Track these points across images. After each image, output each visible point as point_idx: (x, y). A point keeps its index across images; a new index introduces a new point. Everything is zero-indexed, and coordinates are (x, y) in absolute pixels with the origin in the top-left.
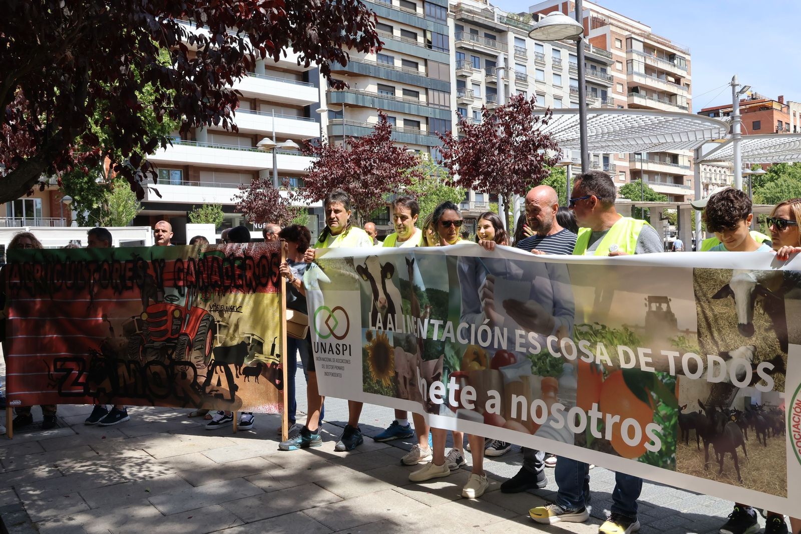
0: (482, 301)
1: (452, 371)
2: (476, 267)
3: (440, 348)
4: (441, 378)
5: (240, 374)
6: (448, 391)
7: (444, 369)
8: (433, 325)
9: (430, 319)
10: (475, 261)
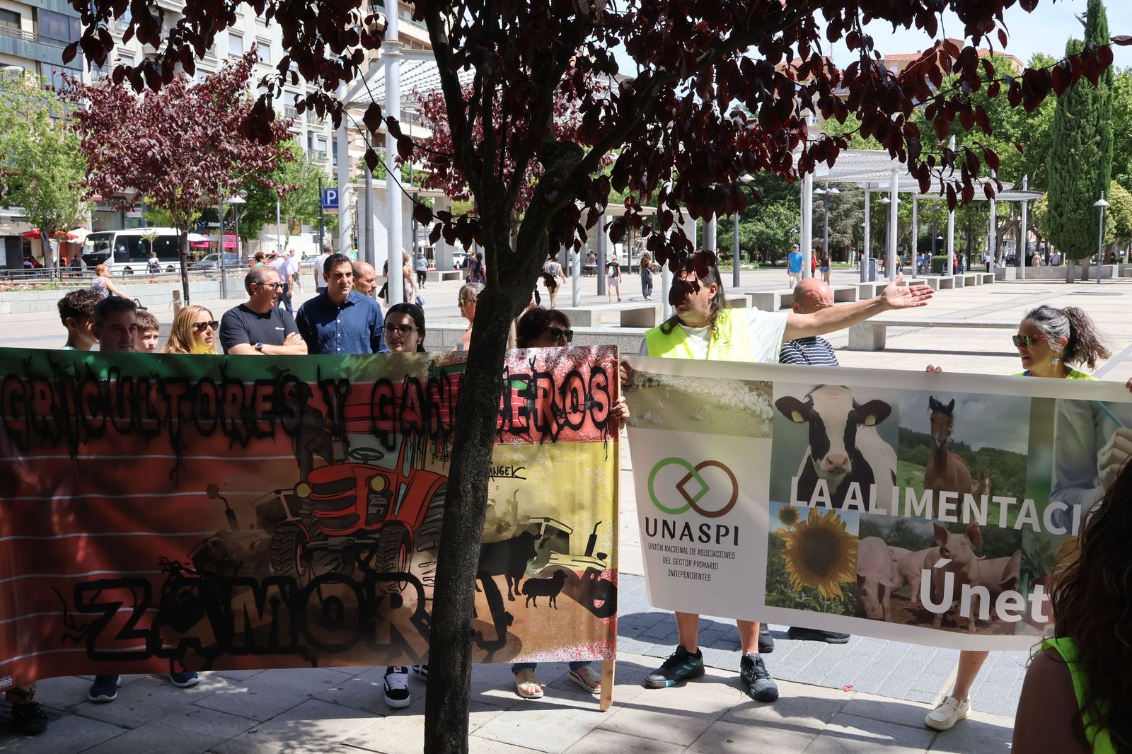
0: (1103, 467)
1: (1037, 576)
2: (1095, 416)
3: (1013, 540)
4: (1017, 586)
5: (518, 593)
6: (1029, 605)
7: (1022, 572)
8: (998, 505)
9: (992, 495)
10: (1091, 407)
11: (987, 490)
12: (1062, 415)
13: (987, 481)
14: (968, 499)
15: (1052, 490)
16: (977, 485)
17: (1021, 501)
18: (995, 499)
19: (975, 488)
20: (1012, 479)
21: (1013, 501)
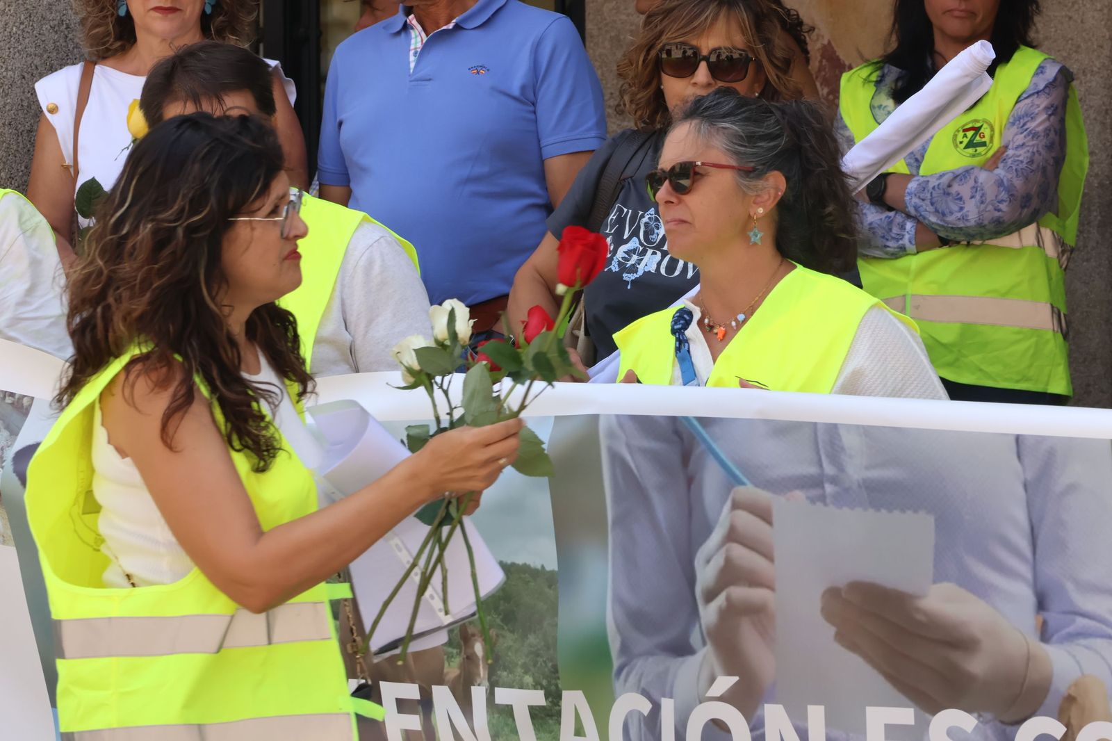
0: (709, 596)
2: (685, 459)
8: (508, 711)
9: (493, 685)
10: (677, 433)
11: (483, 672)
12: (615, 458)
13: (478, 648)
14: (442, 696)
15: (616, 663)
16: (457, 661)
17: (554, 697)
18: (503, 696)
19: (452, 670)
20: (532, 639)
21: (538, 698)
